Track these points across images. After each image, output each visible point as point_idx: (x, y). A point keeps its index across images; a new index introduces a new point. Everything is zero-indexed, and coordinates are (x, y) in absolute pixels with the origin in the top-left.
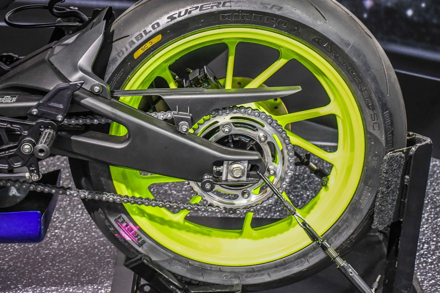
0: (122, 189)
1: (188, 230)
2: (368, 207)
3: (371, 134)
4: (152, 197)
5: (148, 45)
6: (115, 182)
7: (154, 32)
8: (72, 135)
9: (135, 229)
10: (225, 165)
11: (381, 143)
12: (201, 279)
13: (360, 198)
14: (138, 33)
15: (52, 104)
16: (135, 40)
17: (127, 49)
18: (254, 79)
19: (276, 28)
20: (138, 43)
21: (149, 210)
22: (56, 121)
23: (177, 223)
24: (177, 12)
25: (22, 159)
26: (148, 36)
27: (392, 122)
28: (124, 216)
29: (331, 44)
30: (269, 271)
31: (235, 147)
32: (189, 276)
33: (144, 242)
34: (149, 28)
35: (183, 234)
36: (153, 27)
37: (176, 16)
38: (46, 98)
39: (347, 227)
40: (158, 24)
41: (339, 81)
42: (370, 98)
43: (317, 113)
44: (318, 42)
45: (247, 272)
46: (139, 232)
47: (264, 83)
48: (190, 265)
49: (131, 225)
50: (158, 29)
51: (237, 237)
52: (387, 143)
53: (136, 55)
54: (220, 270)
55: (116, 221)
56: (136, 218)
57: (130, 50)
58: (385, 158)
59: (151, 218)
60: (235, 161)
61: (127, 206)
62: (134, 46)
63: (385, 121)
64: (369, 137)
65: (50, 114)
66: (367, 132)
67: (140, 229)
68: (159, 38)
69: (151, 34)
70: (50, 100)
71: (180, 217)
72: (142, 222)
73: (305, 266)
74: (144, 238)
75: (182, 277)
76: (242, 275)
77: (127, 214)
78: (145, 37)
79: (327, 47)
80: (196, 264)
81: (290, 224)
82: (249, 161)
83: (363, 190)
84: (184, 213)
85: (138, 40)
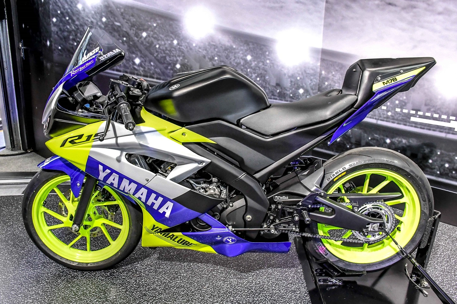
0: (321, 233)
1: (342, 248)
2: (419, 240)
3: (423, 211)
4: (329, 236)
5: (340, 176)
6: (319, 230)
7: (343, 171)
8: (310, 212)
9: (324, 249)
10: (371, 225)
11: (427, 215)
12: (349, 269)
13: (416, 237)
14: (336, 171)
15: (307, 201)
16: (335, 174)
17: (331, 177)
18: (374, 188)
19: (391, 169)
20: (336, 175)
21: (329, 241)
22: (308, 207)
23: (338, 245)
24: (353, 163)
25: (293, 222)
26: (341, 172)
27: (431, 207)
28: (321, 243)
29: (412, 176)
30: (377, 265)
31: (372, 217)
32: (344, 267)
33: (327, 254)
34: (341, 169)
35: (341, 250)
36: (343, 169)
37: (353, 165)
38: (305, 198)
39: (410, 248)
40: (345, 168)
41: (413, 190)
42: (424, 197)
43: (399, 202)
44: (406, 175)
45: (367, 266)
46: (326, 250)
47: (379, 191)
48: (345, 263)
49: (323, 247)
50: (345, 170)
51: (361, 251)
52: (429, 215)
53: (335, 180)
54: (356, 265)
55: (318, 245)
56: (325, 244)
57: (333, 178)
58: (428, 221)
59: (330, 244)
60: (374, 223)
61: (323, 240)
62: (334, 176)
63: (429, 206)
64: (422, 212)
65: (307, 205)
66: (421, 210)
67: (326, 249)
68: (345, 173)
69: (342, 172)
70: (307, 199)
71: (339, 243)
72: (327, 246)
73: (391, 263)
74: (328, 252)
75: (341, 268)
76: (365, 267)
77: (322, 243)
78: (339, 173)
79: (410, 177)
80: (347, 263)
81: (384, 245)
82: (380, 223)
83: (418, 233)
84: (341, 242)
85: (336, 174)
